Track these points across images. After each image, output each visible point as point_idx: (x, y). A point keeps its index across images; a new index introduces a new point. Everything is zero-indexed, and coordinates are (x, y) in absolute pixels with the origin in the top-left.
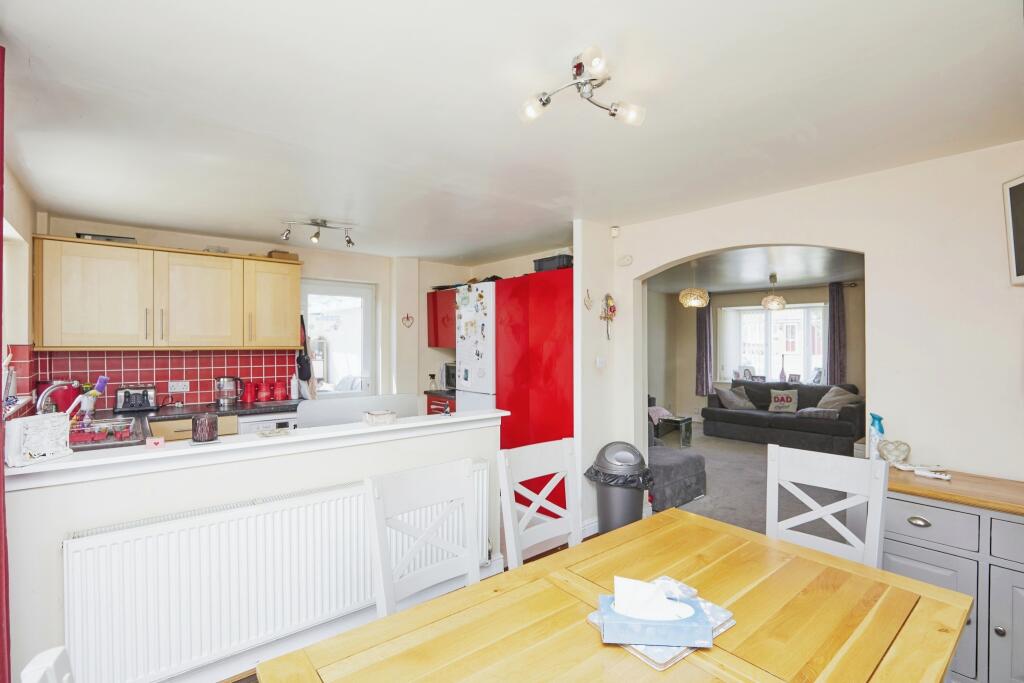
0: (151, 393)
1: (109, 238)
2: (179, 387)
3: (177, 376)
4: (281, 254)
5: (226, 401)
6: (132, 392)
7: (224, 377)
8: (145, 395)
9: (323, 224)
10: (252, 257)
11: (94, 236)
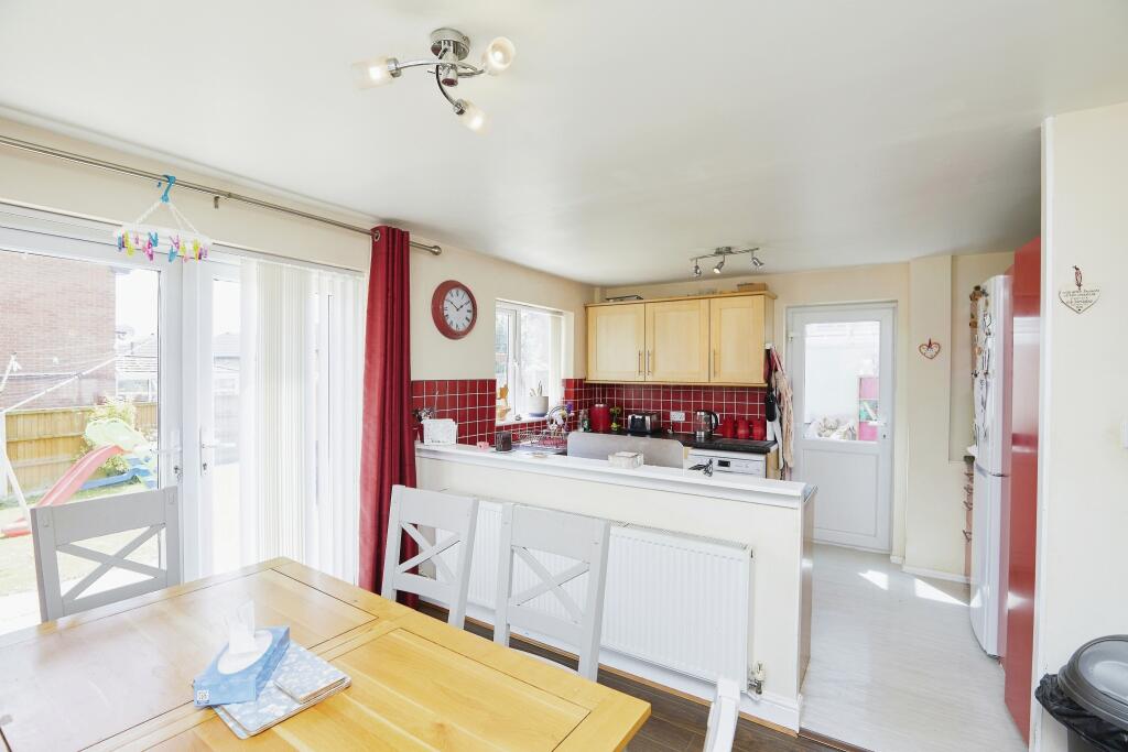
0: (647, 418)
1: (621, 299)
2: (677, 416)
3: (677, 408)
4: (754, 286)
5: (703, 433)
6: (637, 417)
7: (701, 411)
8: (644, 420)
9: (729, 250)
10: (722, 295)
11: (615, 299)
